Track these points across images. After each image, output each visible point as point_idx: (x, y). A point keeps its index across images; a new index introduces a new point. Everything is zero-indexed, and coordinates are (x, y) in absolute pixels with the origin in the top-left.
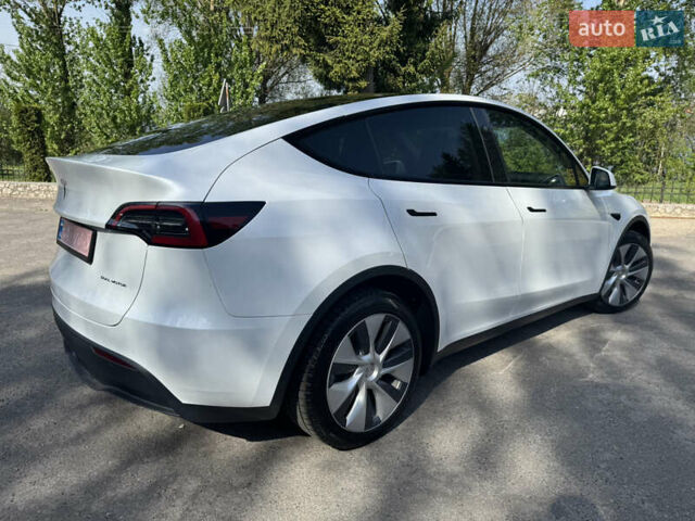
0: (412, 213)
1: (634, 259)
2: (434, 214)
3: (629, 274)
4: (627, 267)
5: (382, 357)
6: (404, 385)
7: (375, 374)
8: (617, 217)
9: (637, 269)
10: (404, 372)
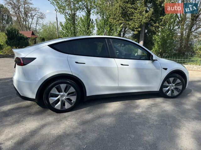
0: (77, 63)
1: (176, 83)
2: (85, 63)
3: (175, 87)
4: (174, 85)
5: (66, 94)
6: (74, 102)
7: (64, 98)
8: (166, 69)
9: (177, 86)
10: (74, 99)
